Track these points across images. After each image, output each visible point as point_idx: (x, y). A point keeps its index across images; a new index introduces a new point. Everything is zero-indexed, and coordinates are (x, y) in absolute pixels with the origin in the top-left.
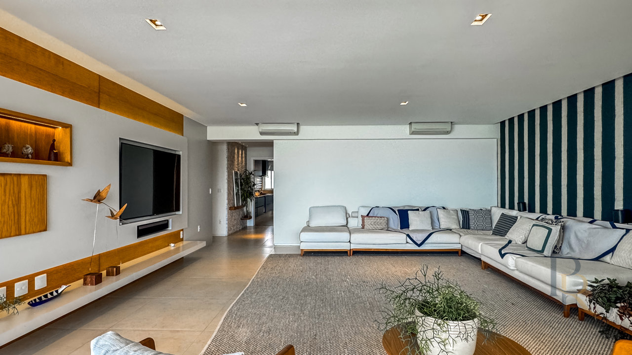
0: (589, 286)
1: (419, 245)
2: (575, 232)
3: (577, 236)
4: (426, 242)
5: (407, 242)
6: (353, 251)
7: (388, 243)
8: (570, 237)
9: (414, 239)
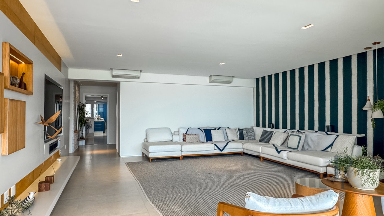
0: (332, 162)
1: (221, 151)
2: (310, 138)
3: (311, 140)
4: (225, 148)
5: (215, 149)
6: (183, 157)
7: (204, 150)
8: (308, 141)
9: (219, 147)
